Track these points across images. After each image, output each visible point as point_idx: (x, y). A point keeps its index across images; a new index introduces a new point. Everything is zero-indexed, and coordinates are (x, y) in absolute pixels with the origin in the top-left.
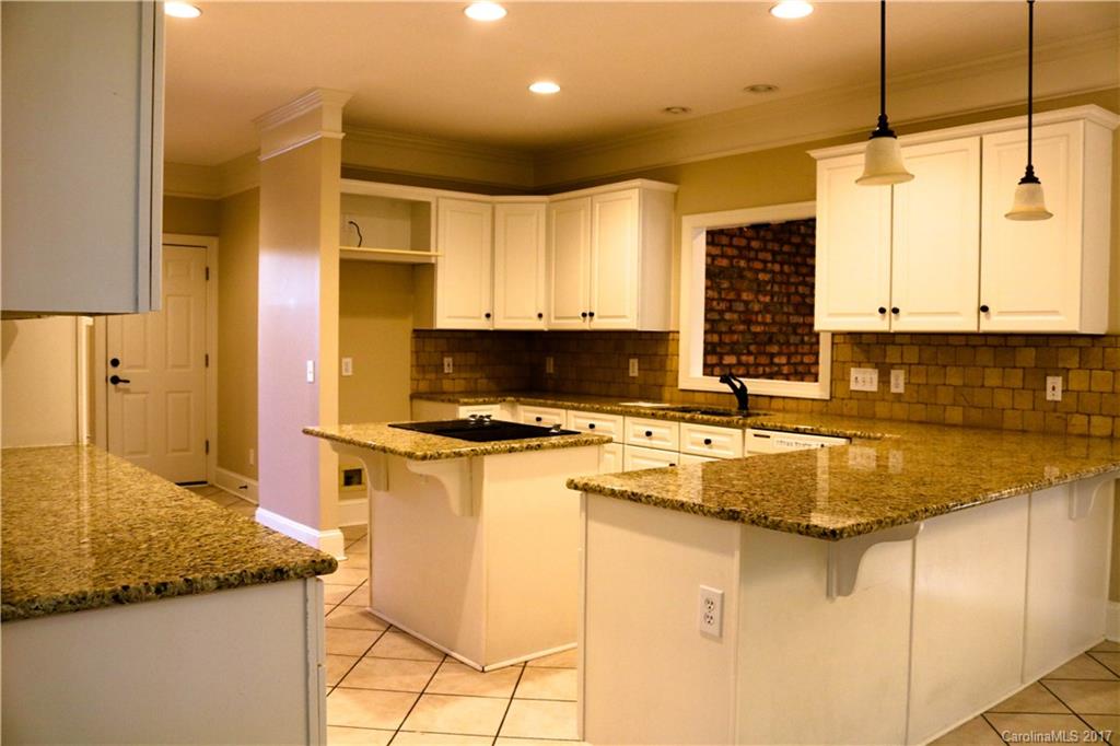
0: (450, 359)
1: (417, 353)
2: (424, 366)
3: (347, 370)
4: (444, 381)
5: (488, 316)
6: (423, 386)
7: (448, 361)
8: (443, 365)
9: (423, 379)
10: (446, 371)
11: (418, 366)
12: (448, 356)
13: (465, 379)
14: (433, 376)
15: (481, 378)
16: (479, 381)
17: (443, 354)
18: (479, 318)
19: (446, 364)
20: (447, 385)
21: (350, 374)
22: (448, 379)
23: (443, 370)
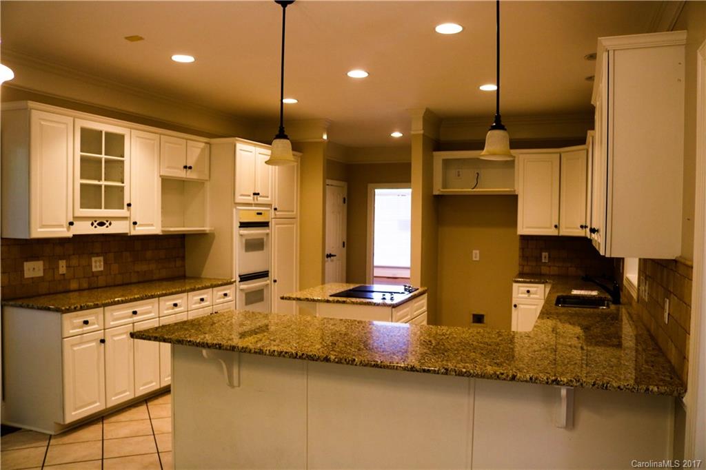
0: (547, 254)
1: (522, 249)
2: (527, 257)
3: (476, 257)
4: (543, 267)
5: (556, 226)
6: (527, 269)
7: (545, 254)
8: (541, 257)
9: (527, 265)
10: (543, 261)
11: (523, 257)
12: (546, 252)
13: (559, 267)
14: (534, 264)
15: (571, 267)
16: (570, 269)
17: (542, 250)
18: (550, 228)
19: (543, 256)
20: (545, 270)
21: (478, 259)
22: (544, 266)
23: (541, 260)
